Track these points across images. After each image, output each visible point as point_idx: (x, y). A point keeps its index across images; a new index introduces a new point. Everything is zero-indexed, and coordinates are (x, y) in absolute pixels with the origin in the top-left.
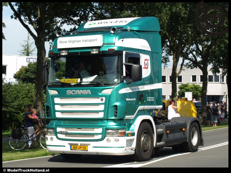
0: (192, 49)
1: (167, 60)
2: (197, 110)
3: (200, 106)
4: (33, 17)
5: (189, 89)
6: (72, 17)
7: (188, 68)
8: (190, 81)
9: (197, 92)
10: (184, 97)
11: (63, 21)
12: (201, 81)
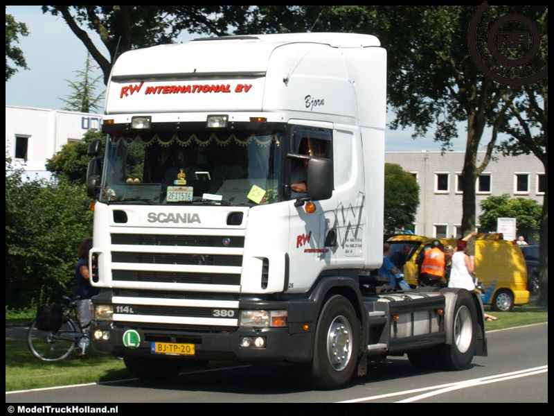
0: (517, 105)
1: (451, 131)
2: (528, 267)
3: (537, 255)
4: (100, 11)
5: (508, 211)
6: (204, 12)
7: (508, 154)
8: (512, 189)
9: (529, 218)
10: (495, 230)
11: (179, 23)
12: (540, 190)
